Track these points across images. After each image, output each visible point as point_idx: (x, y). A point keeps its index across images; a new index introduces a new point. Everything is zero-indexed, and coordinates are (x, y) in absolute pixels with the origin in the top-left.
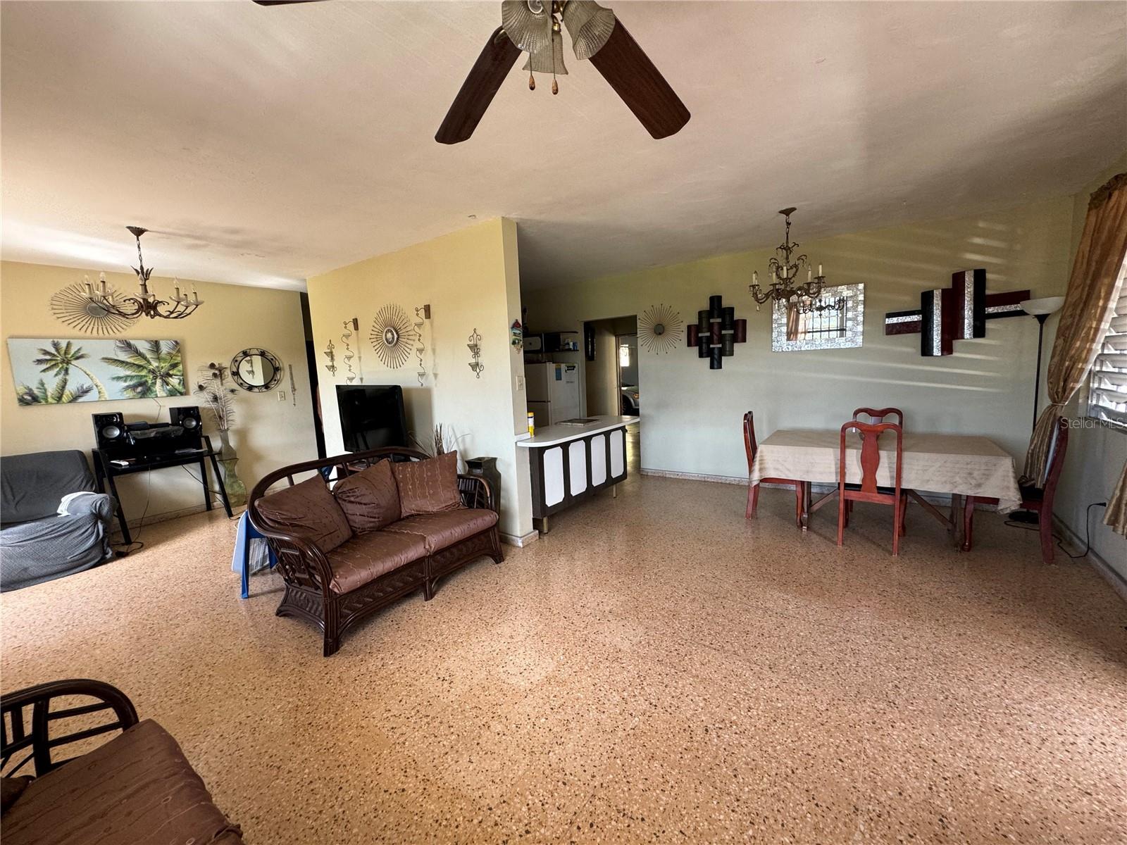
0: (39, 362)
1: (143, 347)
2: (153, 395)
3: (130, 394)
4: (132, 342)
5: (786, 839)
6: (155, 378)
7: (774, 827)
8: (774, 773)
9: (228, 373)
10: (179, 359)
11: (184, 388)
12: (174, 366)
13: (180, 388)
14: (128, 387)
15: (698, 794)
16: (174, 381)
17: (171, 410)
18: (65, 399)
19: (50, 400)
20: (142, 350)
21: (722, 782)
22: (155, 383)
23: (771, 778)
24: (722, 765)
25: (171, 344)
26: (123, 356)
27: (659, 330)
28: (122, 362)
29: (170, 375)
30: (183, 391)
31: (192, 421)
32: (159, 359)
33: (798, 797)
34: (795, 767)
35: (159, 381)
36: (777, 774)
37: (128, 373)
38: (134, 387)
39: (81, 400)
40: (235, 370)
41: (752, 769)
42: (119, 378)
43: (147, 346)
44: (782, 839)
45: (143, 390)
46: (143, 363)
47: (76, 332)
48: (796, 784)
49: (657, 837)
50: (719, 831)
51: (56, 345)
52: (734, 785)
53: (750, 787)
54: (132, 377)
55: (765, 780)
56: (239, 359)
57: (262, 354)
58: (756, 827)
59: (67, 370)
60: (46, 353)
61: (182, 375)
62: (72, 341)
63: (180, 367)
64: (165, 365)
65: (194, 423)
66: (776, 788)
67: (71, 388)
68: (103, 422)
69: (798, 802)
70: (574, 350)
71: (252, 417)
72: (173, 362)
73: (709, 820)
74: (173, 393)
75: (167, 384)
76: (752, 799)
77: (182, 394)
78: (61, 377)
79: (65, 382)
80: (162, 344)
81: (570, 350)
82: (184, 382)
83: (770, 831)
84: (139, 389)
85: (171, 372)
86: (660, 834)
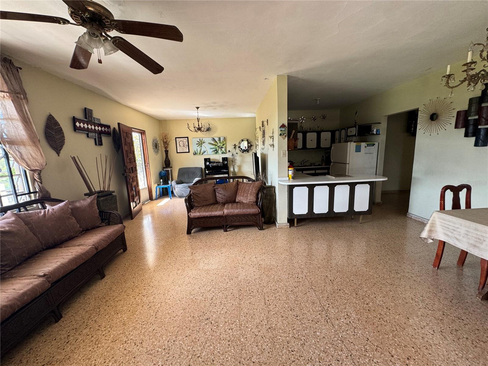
0: (197, 144)
1: (217, 139)
2: (218, 153)
3: (213, 153)
4: (215, 138)
5: (160, 363)
6: (219, 148)
7: (165, 357)
8: (194, 350)
9: (237, 147)
10: (225, 143)
11: (226, 151)
12: (223, 145)
13: (225, 151)
14: (213, 151)
15: (173, 328)
16: (223, 149)
17: (222, 158)
18: (201, 154)
19: (198, 154)
20: (216, 140)
21: (181, 333)
22: (219, 150)
23: (191, 349)
24: (191, 330)
25: (223, 138)
26: (213, 142)
27: (433, 117)
28: (212, 144)
29: (222, 148)
30: (225, 152)
31: (225, 162)
32: (220, 143)
33: (184, 362)
34: (202, 357)
35: (220, 149)
36: (194, 351)
37: (213, 147)
38: (214, 151)
39: (204, 154)
40: (239, 146)
41: (193, 341)
42: (211, 148)
43: (218, 139)
44: (160, 361)
45: (216, 152)
46: (216, 144)
47: (204, 136)
48: (191, 360)
49: (150, 324)
50: (158, 340)
51: (200, 140)
52: (181, 338)
53: (182, 343)
54: (214, 148)
55: (189, 347)
56: (240, 142)
57: (247, 140)
58: (163, 351)
59: (201, 146)
60: (198, 142)
61: (225, 148)
62: (203, 138)
63: (225, 145)
64: (222, 145)
65: (226, 162)
66: (186, 353)
67: (202, 151)
68: (206, 160)
69: (181, 363)
70: (377, 134)
71: (243, 161)
72: (223, 144)
73: (161, 336)
74: (223, 153)
75: (222, 150)
76: (177, 346)
77: (225, 153)
78: (200, 148)
79: (201, 149)
80: (221, 138)
81: (374, 134)
82: (226, 150)
83: (162, 356)
84: (215, 151)
85: (223, 147)
86: (151, 324)
